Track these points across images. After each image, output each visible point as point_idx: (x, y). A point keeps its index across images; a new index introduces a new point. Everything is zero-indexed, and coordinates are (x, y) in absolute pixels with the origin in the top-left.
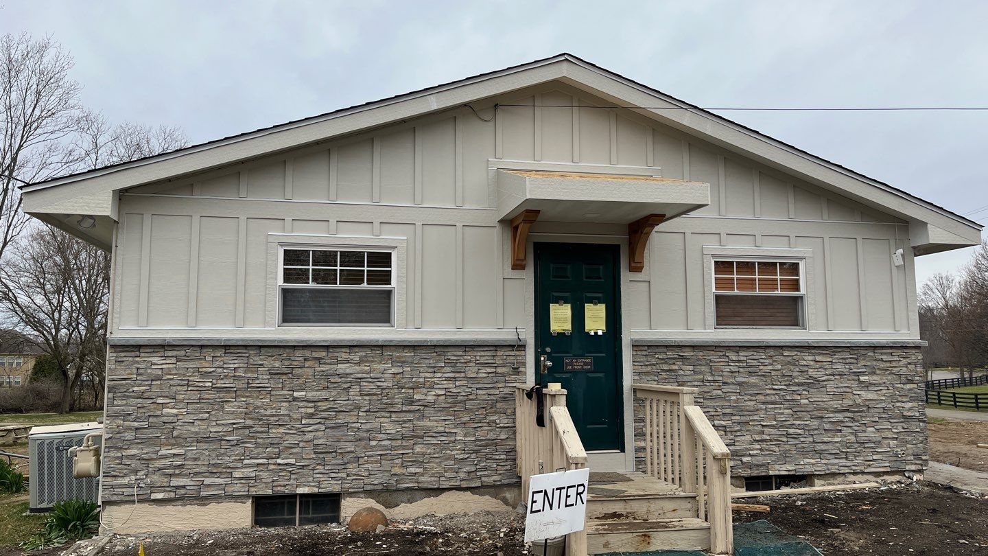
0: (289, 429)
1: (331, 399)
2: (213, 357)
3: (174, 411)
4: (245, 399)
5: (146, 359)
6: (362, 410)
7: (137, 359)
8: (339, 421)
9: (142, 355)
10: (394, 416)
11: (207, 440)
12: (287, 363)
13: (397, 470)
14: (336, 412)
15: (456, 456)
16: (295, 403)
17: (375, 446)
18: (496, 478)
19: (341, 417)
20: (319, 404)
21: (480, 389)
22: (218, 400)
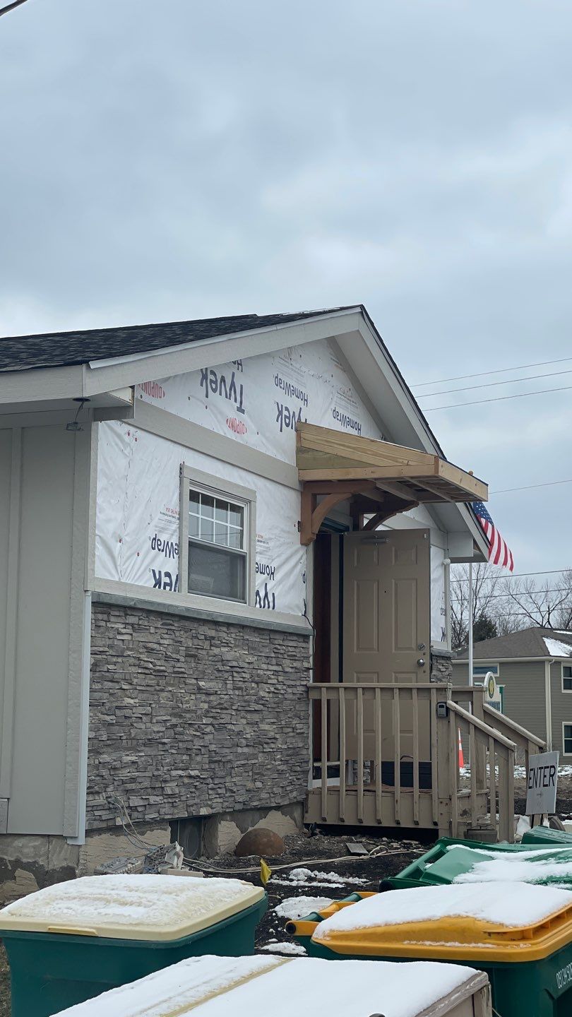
0: (197, 731)
1: (219, 693)
2: (155, 627)
3: (132, 701)
4: (170, 689)
5: (113, 626)
6: (234, 708)
7: (109, 625)
8: (222, 721)
9: (112, 619)
10: (248, 716)
11: (150, 742)
12: (196, 641)
13: (250, 785)
14: (221, 709)
15: (279, 768)
16: (198, 696)
17: (241, 754)
18: (295, 794)
19: (223, 716)
20: (212, 698)
21: (289, 686)
22: (158, 688)
